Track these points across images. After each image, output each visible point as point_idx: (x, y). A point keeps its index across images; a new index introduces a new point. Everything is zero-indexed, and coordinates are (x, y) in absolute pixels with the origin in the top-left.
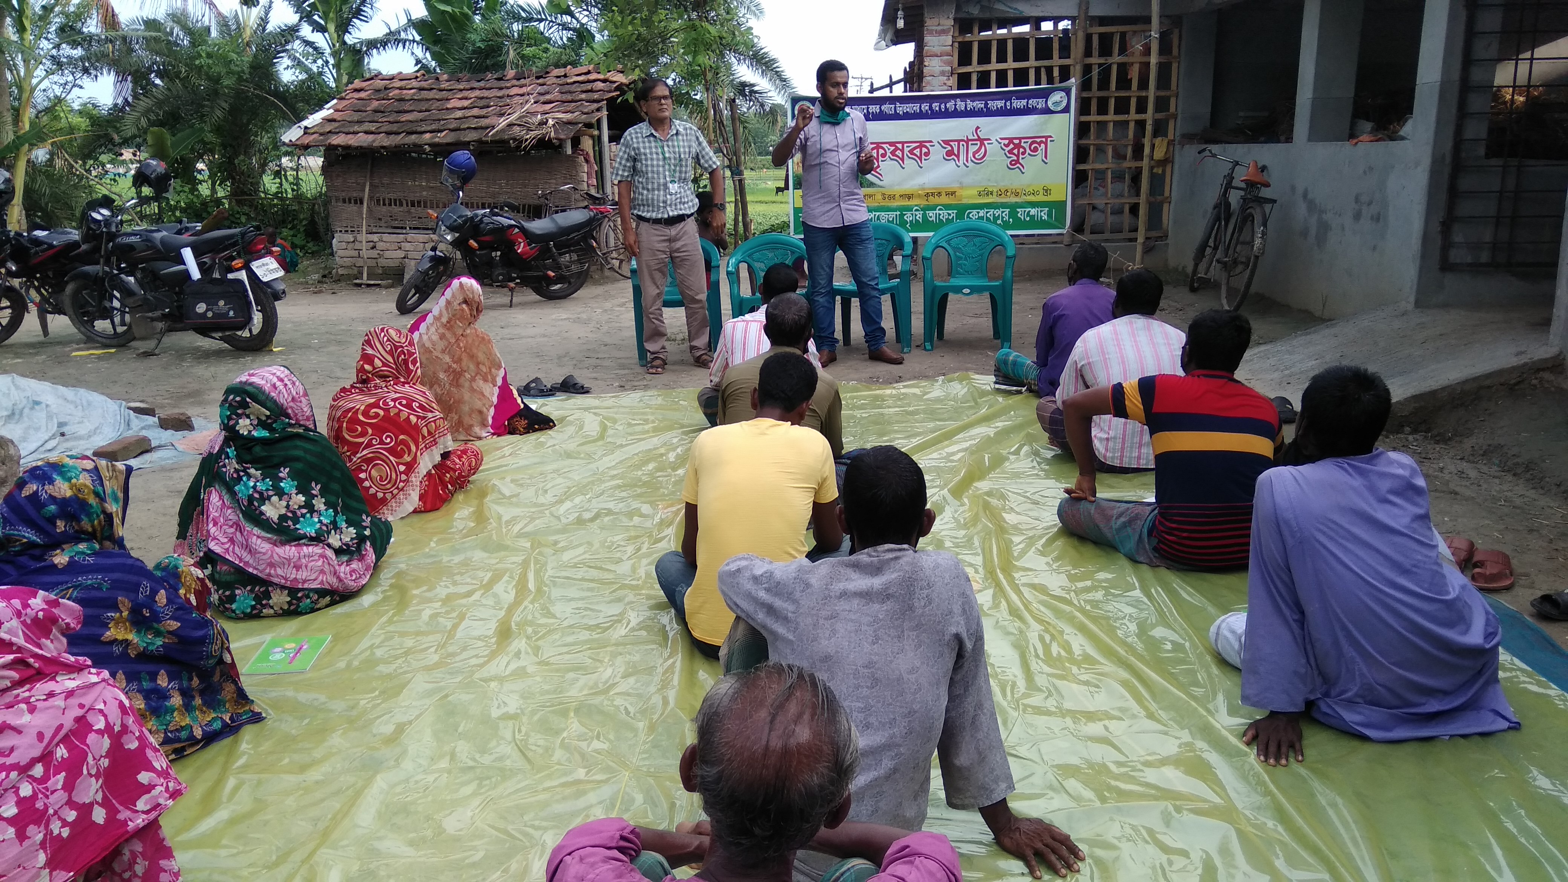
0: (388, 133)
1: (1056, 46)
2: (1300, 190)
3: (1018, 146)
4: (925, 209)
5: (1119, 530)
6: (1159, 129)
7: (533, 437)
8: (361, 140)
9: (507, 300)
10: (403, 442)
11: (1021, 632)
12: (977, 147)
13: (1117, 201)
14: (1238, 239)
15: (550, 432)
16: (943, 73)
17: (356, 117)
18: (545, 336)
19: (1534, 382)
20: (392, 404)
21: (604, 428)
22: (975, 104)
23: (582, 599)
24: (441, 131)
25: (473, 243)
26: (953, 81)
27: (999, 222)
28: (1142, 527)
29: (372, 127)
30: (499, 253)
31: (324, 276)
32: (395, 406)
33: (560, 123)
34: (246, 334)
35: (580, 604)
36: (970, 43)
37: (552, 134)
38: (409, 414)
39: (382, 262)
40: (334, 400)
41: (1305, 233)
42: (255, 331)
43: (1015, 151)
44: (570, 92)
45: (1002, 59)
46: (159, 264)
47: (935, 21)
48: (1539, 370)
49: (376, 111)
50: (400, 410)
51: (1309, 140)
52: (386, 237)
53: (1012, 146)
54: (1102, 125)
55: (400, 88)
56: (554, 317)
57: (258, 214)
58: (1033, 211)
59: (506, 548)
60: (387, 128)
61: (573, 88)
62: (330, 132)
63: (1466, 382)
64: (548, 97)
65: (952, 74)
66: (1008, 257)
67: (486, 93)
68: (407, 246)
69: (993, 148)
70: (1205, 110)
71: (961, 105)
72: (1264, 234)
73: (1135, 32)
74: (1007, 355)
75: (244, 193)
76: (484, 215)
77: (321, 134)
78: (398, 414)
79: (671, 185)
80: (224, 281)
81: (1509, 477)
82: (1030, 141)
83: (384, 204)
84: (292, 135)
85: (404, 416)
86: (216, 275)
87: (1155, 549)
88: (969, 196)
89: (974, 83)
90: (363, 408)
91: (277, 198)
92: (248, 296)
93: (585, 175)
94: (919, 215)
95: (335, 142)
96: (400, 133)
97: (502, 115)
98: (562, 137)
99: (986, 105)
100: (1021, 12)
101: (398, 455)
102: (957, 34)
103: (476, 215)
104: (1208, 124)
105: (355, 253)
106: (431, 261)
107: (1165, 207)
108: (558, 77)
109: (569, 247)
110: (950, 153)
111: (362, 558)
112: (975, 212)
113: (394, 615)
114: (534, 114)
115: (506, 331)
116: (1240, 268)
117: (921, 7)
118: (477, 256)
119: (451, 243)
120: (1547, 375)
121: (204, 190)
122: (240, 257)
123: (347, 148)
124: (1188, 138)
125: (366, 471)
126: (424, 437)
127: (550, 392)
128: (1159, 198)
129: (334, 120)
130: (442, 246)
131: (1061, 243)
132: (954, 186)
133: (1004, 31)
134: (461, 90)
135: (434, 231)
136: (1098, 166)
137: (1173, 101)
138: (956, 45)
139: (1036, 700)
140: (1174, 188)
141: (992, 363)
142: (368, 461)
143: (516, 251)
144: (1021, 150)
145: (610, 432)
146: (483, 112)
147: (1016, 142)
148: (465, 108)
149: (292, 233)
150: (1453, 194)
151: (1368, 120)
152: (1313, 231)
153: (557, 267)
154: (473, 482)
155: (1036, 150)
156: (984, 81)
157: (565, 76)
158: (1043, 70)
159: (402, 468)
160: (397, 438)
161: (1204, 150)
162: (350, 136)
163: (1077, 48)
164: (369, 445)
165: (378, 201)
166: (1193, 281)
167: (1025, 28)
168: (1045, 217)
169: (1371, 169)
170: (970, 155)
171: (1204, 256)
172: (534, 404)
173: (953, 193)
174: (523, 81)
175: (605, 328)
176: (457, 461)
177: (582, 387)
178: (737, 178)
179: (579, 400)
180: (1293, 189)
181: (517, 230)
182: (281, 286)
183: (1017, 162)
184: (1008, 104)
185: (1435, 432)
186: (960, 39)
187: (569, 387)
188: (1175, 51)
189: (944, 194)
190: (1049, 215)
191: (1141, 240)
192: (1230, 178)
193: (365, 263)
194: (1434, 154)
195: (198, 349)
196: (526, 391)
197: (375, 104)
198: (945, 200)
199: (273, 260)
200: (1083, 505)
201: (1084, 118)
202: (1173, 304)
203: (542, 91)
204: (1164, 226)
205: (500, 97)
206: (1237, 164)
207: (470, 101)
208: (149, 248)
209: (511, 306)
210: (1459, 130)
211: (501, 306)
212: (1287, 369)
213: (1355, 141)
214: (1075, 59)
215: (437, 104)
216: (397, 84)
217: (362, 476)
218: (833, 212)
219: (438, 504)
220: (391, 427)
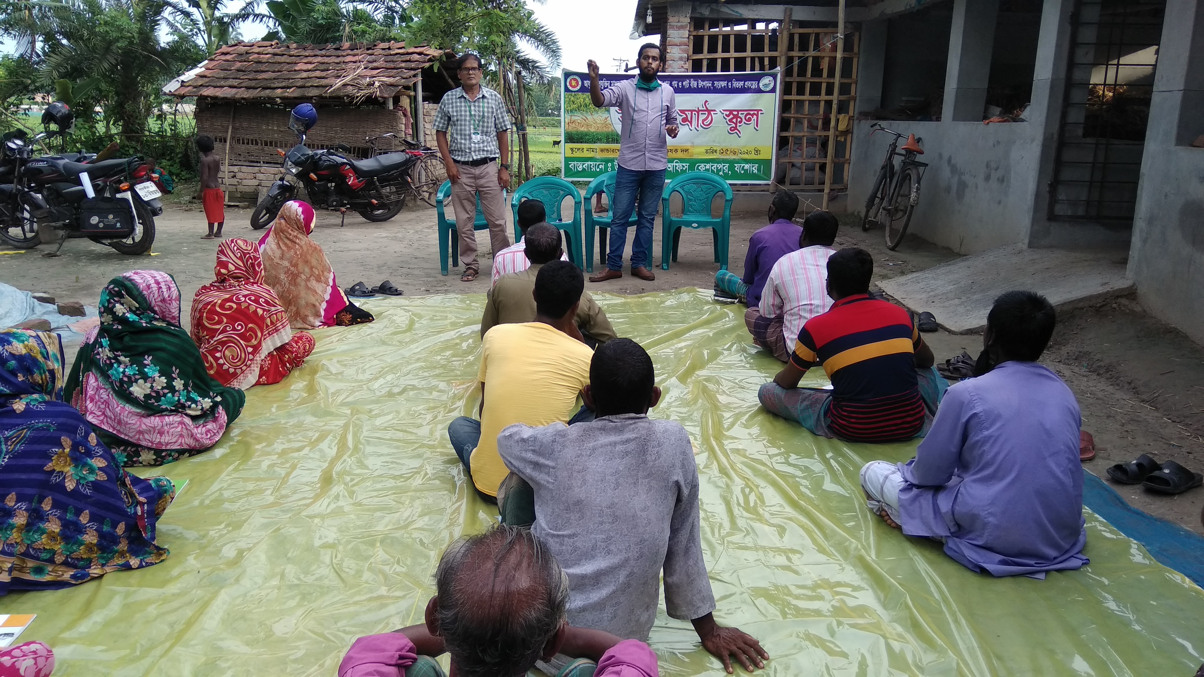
0: (248, 88)
1: (767, 41)
2: (946, 156)
3: (736, 117)
5: (803, 411)
6: (843, 108)
7: (355, 328)
8: (226, 92)
9: (339, 221)
10: (251, 329)
11: (727, 486)
12: (705, 116)
13: (810, 161)
14: (899, 192)
15: (370, 324)
16: (681, 59)
17: (222, 74)
18: (368, 250)
19: (1114, 305)
20: (243, 299)
21: (412, 323)
22: (704, 83)
23: (388, 455)
24: (290, 88)
25: (313, 176)
26: (689, 65)
27: (721, 173)
28: (820, 409)
29: (235, 83)
30: (333, 184)
31: (194, 198)
32: (245, 301)
33: (384, 85)
34: (129, 241)
35: (388, 459)
36: (702, 37)
37: (378, 93)
38: (257, 308)
39: (240, 188)
40: (197, 295)
41: (948, 190)
42: (137, 239)
43: (734, 120)
44: (393, 61)
45: (726, 49)
46: (61, 185)
47: (676, 19)
48: (1118, 297)
49: (238, 70)
50: (250, 304)
51: (953, 120)
52: (244, 169)
53: (731, 116)
54: (800, 103)
55: (258, 53)
56: (376, 235)
57: (143, 148)
58: (747, 166)
59: (331, 414)
60: (247, 83)
62: (201, 85)
63: (1063, 305)
64: (374, 65)
65: (688, 59)
66: (727, 201)
67: (326, 60)
68: (260, 176)
69: (717, 117)
70: (877, 94)
71: (694, 84)
72: (918, 189)
73: (826, 34)
74: (724, 274)
75: (132, 131)
76: (322, 154)
77: (195, 87)
78: (248, 308)
79: (475, 136)
80: (113, 199)
81: (1094, 376)
82: (745, 113)
83: (243, 143)
84: (172, 86)
85: (252, 308)
86: (107, 195)
87: (830, 426)
88: (698, 153)
89: (705, 68)
90: (219, 302)
91: (159, 135)
92: (132, 212)
93: (403, 126)
95: (205, 94)
96: (257, 88)
97: (339, 77)
98: (386, 96)
99: (713, 84)
100: (741, 15)
101: (247, 339)
102: (692, 29)
103: (316, 154)
104: (879, 105)
106: (279, 188)
107: (846, 166)
108: (383, 49)
109: (389, 181)
110: (685, 120)
111: (215, 420)
112: (703, 165)
113: (239, 465)
114: (364, 77)
115: (338, 245)
116: (900, 214)
117: (665, 8)
118: (316, 186)
119: (296, 175)
120: (1124, 301)
121: (101, 128)
122: (126, 181)
123: (215, 98)
124: (864, 115)
125: (221, 351)
126: (267, 326)
127: (370, 293)
128: (842, 160)
129: (205, 76)
130: (288, 177)
131: (768, 191)
132: (688, 145)
133: (728, 29)
134: (307, 56)
135: (282, 165)
136: (796, 134)
137: (853, 87)
138: (692, 37)
139: (737, 538)
140: (853, 152)
141: (713, 280)
142: (223, 343)
143: (347, 183)
144: (739, 120)
145: (417, 325)
146: (324, 74)
147: (735, 113)
148: (309, 71)
149: (169, 163)
150: (1059, 164)
151: (998, 106)
152: (954, 188)
153: (379, 197)
154: (307, 362)
155: (749, 120)
156: (712, 66)
157: (389, 49)
158: (757, 60)
159: (250, 350)
160: (246, 326)
161: (875, 124)
162: (217, 89)
163: (783, 43)
164: (224, 331)
165: (239, 140)
166: (865, 223)
167: (744, 27)
168: (756, 171)
169: (998, 142)
170: (700, 122)
171: (873, 204)
172: (358, 303)
173: (687, 150)
174: (355, 51)
175: (416, 245)
176: (294, 345)
177: (396, 290)
178: (521, 133)
179: (394, 300)
180: (940, 156)
181: (348, 167)
182: (158, 205)
183: (736, 128)
184: (730, 84)
186: (694, 33)
187: (386, 290)
188: (856, 49)
189: (679, 151)
190: (759, 169)
191: (827, 191)
192: (894, 146)
194: (1045, 134)
195: (91, 252)
196: (352, 292)
197: (238, 65)
198: (680, 155)
199: (152, 184)
201: (787, 97)
202: (850, 240)
203: (371, 60)
204: (845, 181)
205: (337, 63)
206: (899, 135)
207: (313, 65)
208: (54, 172)
209: (342, 226)
210: (1064, 115)
211: (336, 225)
212: (932, 291)
213: (987, 121)
214: (781, 52)
215: (288, 66)
216: (257, 50)
217: (218, 355)
218: (639, 159)
219: (278, 379)
220: (242, 318)
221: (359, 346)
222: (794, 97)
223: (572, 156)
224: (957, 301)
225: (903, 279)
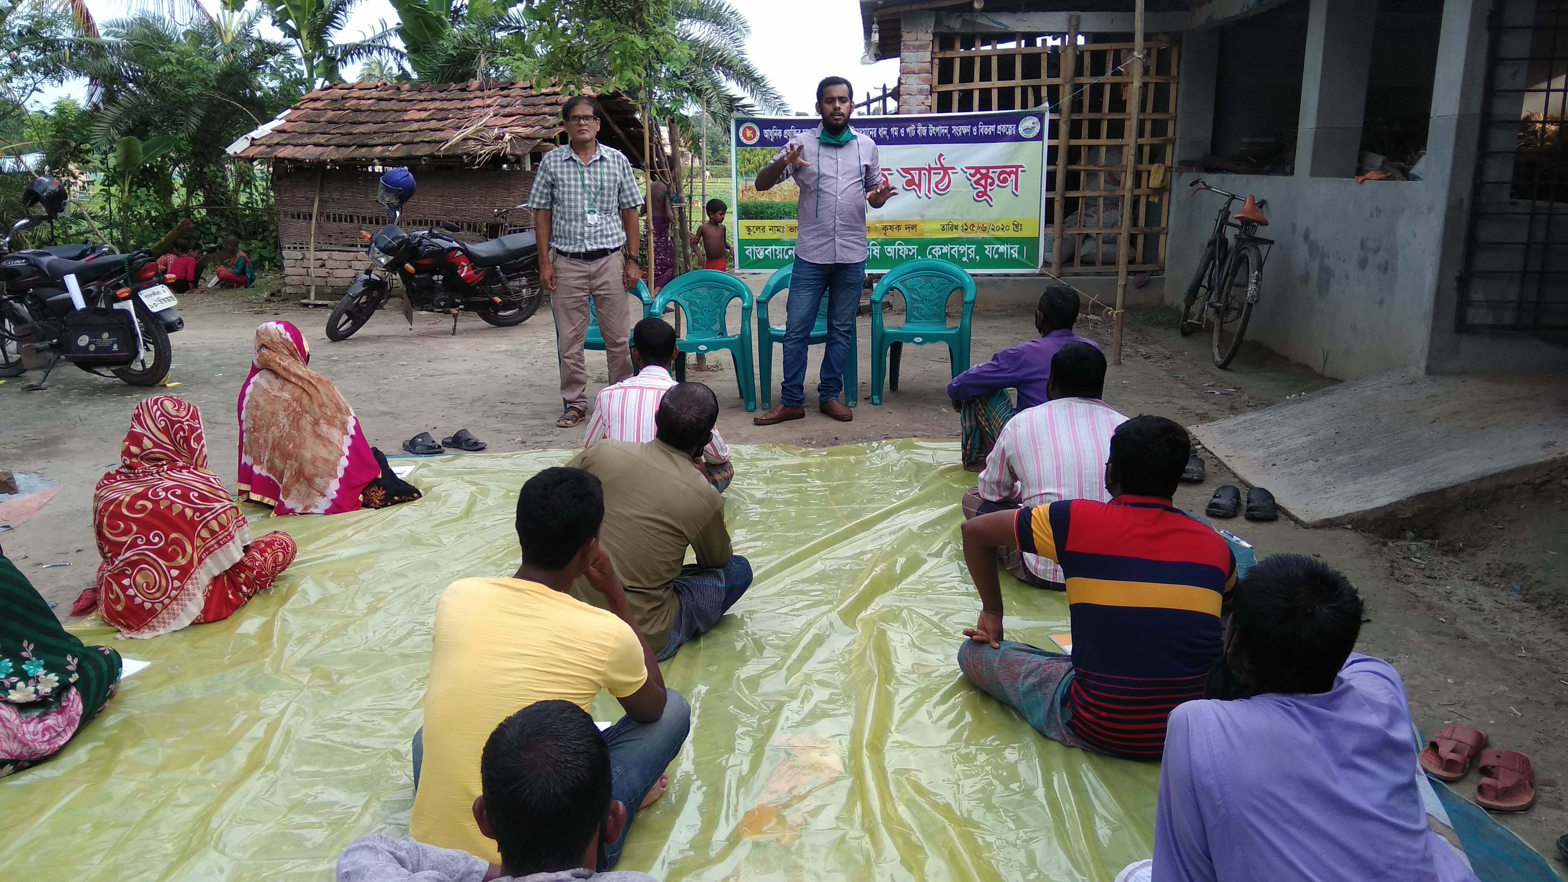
0: (338, 146)
1: (1044, 63)
2: (1301, 229)
3: (985, 176)
4: (883, 244)
5: (1026, 694)
6: (1156, 155)
8: (309, 153)
9: (449, 327)
10: (176, 542)
12: (940, 177)
13: (1110, 231)
14: (1231, 282)
16: (921, 92)
17: (308, 128)
18: (470, 372)
20: (163, 494)
21: (472, 503)
22: (938, 129)
24: (394, 144)
25: (409, 267)
26: (933, 100)
27: (965, 259)
28: (1055, 691)
29: (322, 139)
30: (441, 277)
31: (273, 295)
32: (167, 498)
33: (518, 138)
36: (951, 60)
37: (508, 149)
38: (185, 507)
39: (332, 281)
40: (98, 489)
41: (1306, 278)
42: (148, 365)
43: (983, 182)
44: (534, 105)
45: (986, 77)
46: (48, 291)
47: (912, 36)
49: (330, 122)
50: (173, 502)
51: (1312, 175)
52: (336, 255)
53: (978, 176)
54: (1094, 150)
55: (359, 98)
56: (492, 348)
58: (1002, 248)
59: (275, 683)
60: (338, 140)
61: (537, 100)
62: (277, 144)
63: (1479, 481)
64: (508, 110)
65: (931, 93)
66: (966, 302)
67: (446, 105)
69: (958, 178)
70: (1205, 133)
71: (922, 130)
72: (1258, 279)
75: (215, 203)
76: (422, 237)
77: (269, 146)
78: (170, 508)
79: (589, 216)
80: (109, 311)
81: (1533, 612)
82: (999, 170)
83: (335, 220)
84: (238, 147)
85: (177, 509)
86: (102, 305)
87: (1070, 724)
88: (931, 230)
89: (955, 105)
90: (127, 499)
91: (249, 208)
92: (134, 328)
94: (876, 251)
95: (281, 155)
96: (350, 146)
97: (460, 128)
98: (519, 153)
99: (950, 130)
100: (1006, 27)
101: (170, 557)
102: (937, 49)
103: (416, 237)
104: (1209, 151)
105: (304, 271)
106: (364, 285)
107: (1162, 238)
108: (525, 88)
109: (518, 270)
110: (910, 183)
111: (61, 711)
112: (937, 248)
113: (84, 791)
114: (492, 127)
115: (432, 365)
116: (1233, 315)
117: (899, 21)
118: (415, 280)
119: (386, 267)
121: (177, 200)
122: (128, 286)
123: (294, 161)
124: (1187, 165)
125: (130, 574)
126: (213, 532)
127: (433, 450)
128: (1155, 229)
129: (284, 131)
130: (376, 270)
132: (915, 219)
133: (989, 47)
134: (421, 101)
136: (1089, 193)
137: (1171, 125)
138: (936, 61)
140: (1171, 218)
142: (132, 564)
143: (459, 275)
144: (989, 181)
145: (479, 507)
146: (440, 124)
147: (984, 171)
148: (423, 120)
150: (1472, 245)
151: (1378, 153)
152: (1314, 275)
153: (505, 292)
155: (1005, 181)
156: (966, 102)
157: (531, 87)
158: (1030, 90)
159: (175, 573)
160: (167, 536)
161: (1197, 182)
162: (298, 148)
163: (1067, 65)
164: (134, 545)
165: (328, 217)
166: (1183, 326)
167: (1012, 45)
168: (1016, 255)
169: (1378, 210)
170: (933, 185)
171: (1196, 298)
172: (412, 465)
173: (914, 227)
174: (487, 92)
176: (258, 556)
177: (476, 443)
179: (465, 460)
180: (1294, 228)
181: (459, 253)
183: (985, 193)
184: (975, 129)
185: (1443, 540)
186: (941, 56)
187: (462, 442)
188: (1174, 71)
189: (903, 228)
190: (1020, 253)
191: (1121, 282)
192: (1226, 213)
193: (313, 282)
194: (1449, 199)
195: (82, 384)
196: (411, 447)
197: (330, 114)
198: (904, 234)
200: (987, 653)
201: (1074, 142)
202: (1162, 350)
203: (505, 103)
204: (1161, 259)
205: (460, 109)
206: (1233, 197)
207: (428, 113)
208: (34, 274)
209: (454, 334)
210: (1479, 171)
211: (445, 333)
212: (1274, 445)
213: (1361, 178)
214: (1064, 79)
215: (395, 115)
216: (356, 93)
217: (126, 582)
218: (828, 246)
219: (225, 612)
220: (159, 524)
221: (375, 547)
222: (1084, 141)
223: (749, 237)
224: (1310, 465)
225: (1230, 422)
